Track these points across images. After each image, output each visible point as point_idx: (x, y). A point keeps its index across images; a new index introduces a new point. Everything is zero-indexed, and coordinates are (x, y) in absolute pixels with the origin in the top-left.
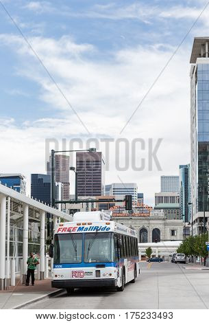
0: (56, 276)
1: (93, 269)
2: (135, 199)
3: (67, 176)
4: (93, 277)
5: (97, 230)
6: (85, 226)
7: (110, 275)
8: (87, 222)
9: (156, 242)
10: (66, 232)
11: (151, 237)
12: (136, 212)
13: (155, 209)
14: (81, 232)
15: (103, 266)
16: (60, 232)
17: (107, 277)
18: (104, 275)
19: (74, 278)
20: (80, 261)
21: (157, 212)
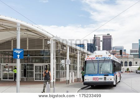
0: (86, 80)
1: (103, 77)
2: (123, 52)
3: (99, 44)
4: (103, 80)
5: (105, 59)
6: (99, 57)
7: (111, 79)
8: (100, 55)
9: (130, 66)
10: (90, 60)
11: (129, 64)
12: (123, 56)
13: (130, 55)
14: (97, 60)
15: (108, 75)
16: (87, 60)
17: (110, 80)
18: (108, 79)
19: (94, 81)
20: (97, 73)
21: (131, 56)
